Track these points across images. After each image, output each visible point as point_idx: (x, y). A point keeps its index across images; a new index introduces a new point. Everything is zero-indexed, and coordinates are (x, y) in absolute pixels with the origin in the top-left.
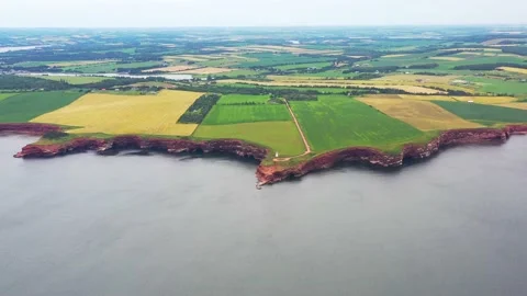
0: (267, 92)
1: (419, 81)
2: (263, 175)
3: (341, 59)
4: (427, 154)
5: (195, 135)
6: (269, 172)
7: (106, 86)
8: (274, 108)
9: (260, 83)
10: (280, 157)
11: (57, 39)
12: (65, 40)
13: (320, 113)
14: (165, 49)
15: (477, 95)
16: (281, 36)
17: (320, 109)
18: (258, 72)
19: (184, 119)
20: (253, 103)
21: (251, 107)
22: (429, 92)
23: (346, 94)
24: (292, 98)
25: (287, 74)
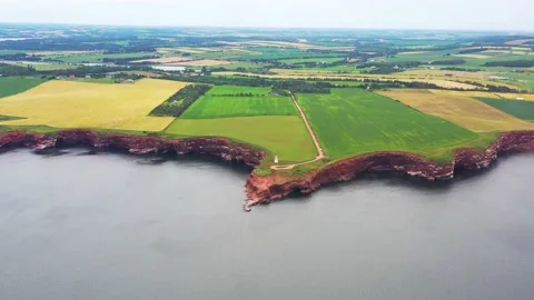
0: (269, 84)
1: (450, 76)
2: (255, 189)
3: (352, 55)
4: (486, 164)
5: (168, 132)
6: (264, 186)
7: (78, 73)
8: (276, 100)
10: (280, 163)
11: (51, 33)
12: (59, 33)
13: (333, 107)
15: (524, 92)
17: (333, 103)
18: (260, 65)
20: (251, 95)
21: (247, 99)
22: (465, 87)
23: (364, 87)
24: (299, 91)
25: (293, 67)
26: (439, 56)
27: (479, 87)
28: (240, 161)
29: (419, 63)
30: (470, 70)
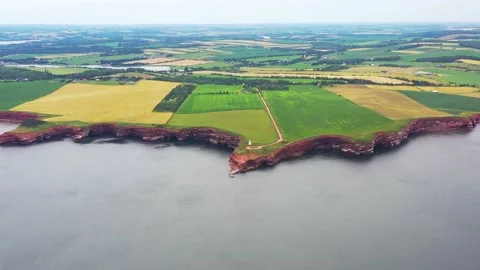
0: (241, 82)
1: (385, 72)
2: (236, 163)
3: (309, 52)
4: (398, 142)
5: (170, 124)
6: (242, 161)
7: (88, 76)
8: (247, 97)
9: (233, 74)
10: (253, 145)
11: (46, 35)
12: (54, 35)
13: (290, 102)
14: (146, 43)
15: (441, 85)
16: (253, 33)
17: (290, 98)
18: (232, 64)
19: (160, 108)
20: (227, 93)
21: (225, 96)
22: (395, 82)
23: (315, 84)
24: (264, 88)
25: (259, 66)
26: (381, 53)
27: (405, 81)
28: (224, 144)
29: (363, 60)
30: (402, 67)
